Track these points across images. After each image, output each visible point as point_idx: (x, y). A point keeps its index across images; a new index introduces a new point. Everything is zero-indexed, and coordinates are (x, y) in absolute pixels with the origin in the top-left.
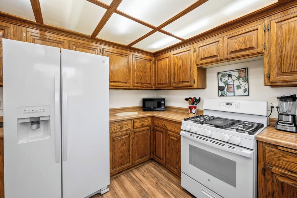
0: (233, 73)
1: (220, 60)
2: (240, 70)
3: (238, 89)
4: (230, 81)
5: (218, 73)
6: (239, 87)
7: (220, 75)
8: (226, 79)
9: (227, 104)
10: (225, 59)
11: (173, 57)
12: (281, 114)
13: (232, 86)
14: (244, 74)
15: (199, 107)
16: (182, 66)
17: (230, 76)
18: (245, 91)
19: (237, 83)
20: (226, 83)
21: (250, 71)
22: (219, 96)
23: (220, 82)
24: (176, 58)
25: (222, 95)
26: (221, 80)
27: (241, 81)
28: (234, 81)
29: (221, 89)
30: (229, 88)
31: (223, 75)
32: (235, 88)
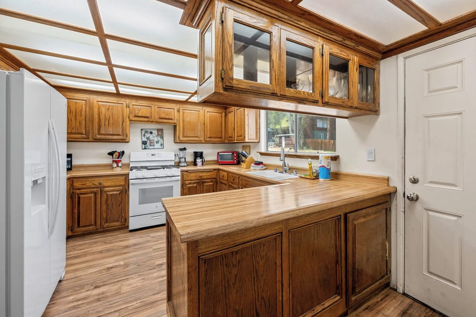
0: (153, 131)
1: (152, 122)
2: (158, 130)
3: (157, 143)
4: (151, 137)
5: (142, 130)
6: (157, 142)
7: (143, 132)
8: (148, 135)
9: (152, 155)
10: (156, 122)
11: (97, 103)
12: (181, 158)
13: (153, 141)
14: (160, 132)
15: (124, 160)
16: (111, 117)
17: (151, 133)
18: (161, 145)
19: (156, 139)
20: (148, 138)
21: (164, 131)
22: (142, 149)
23: (143, 137)
24: (102, 106)
25: (145, 148)
26: (144, 135)
27: (159, 138)
28: (154, 137)
29: (144, 143)
30: (151, 143)
31: (146, 132)
32: (155, 143)
